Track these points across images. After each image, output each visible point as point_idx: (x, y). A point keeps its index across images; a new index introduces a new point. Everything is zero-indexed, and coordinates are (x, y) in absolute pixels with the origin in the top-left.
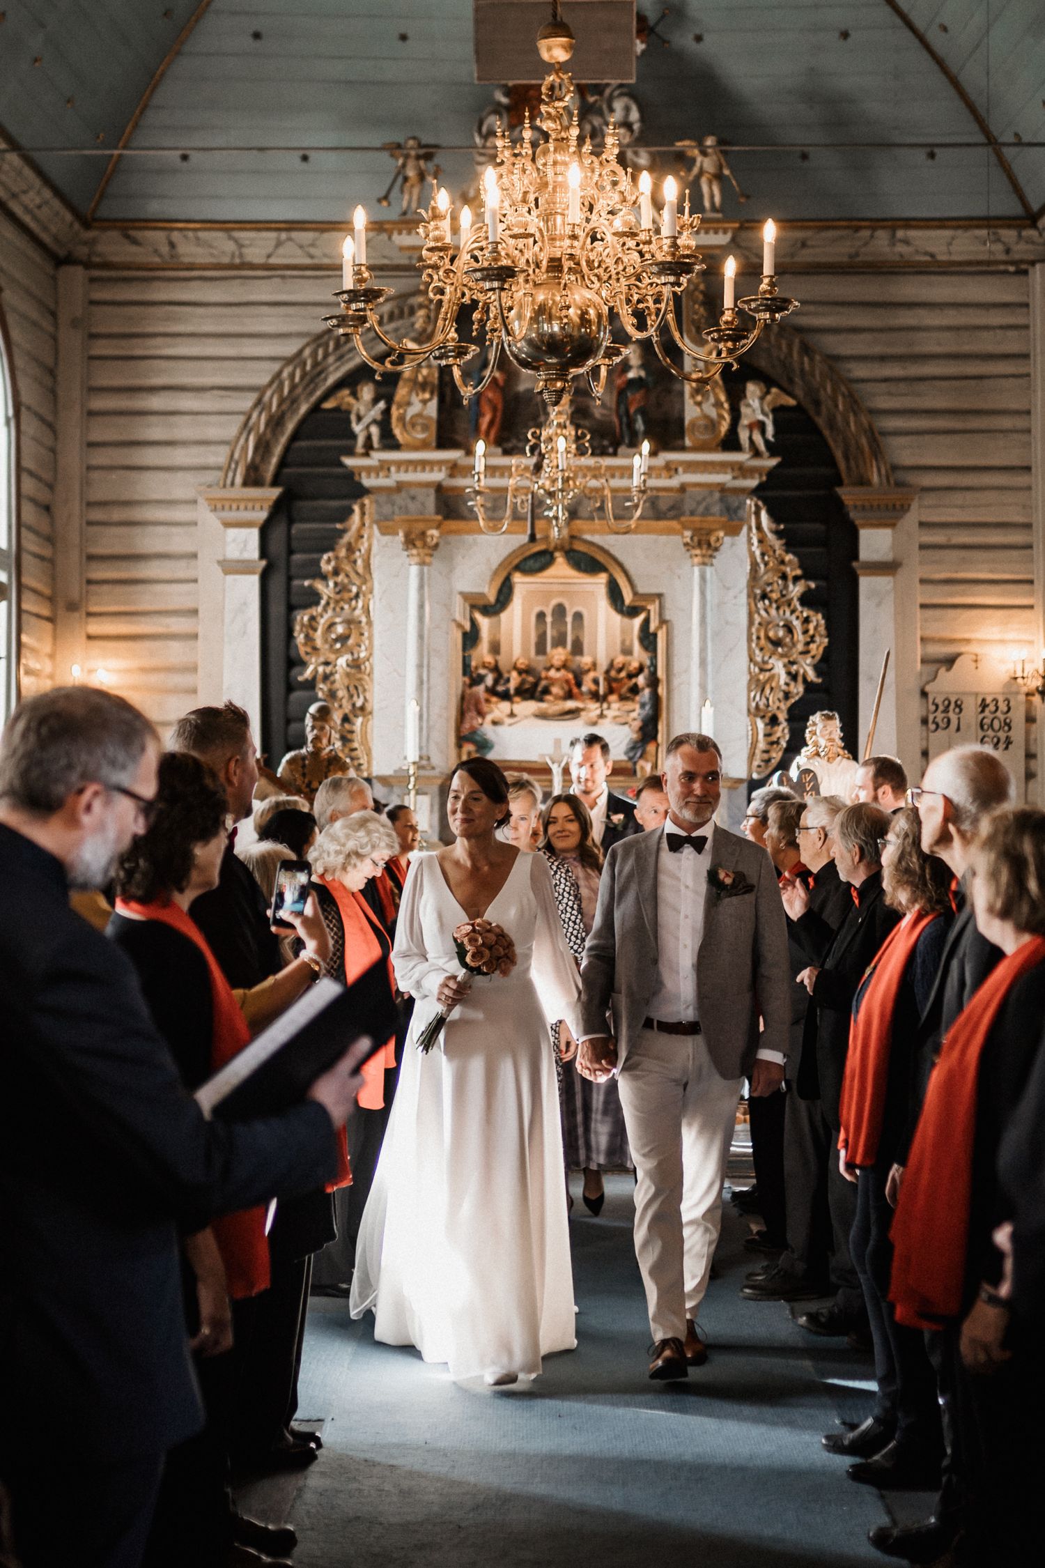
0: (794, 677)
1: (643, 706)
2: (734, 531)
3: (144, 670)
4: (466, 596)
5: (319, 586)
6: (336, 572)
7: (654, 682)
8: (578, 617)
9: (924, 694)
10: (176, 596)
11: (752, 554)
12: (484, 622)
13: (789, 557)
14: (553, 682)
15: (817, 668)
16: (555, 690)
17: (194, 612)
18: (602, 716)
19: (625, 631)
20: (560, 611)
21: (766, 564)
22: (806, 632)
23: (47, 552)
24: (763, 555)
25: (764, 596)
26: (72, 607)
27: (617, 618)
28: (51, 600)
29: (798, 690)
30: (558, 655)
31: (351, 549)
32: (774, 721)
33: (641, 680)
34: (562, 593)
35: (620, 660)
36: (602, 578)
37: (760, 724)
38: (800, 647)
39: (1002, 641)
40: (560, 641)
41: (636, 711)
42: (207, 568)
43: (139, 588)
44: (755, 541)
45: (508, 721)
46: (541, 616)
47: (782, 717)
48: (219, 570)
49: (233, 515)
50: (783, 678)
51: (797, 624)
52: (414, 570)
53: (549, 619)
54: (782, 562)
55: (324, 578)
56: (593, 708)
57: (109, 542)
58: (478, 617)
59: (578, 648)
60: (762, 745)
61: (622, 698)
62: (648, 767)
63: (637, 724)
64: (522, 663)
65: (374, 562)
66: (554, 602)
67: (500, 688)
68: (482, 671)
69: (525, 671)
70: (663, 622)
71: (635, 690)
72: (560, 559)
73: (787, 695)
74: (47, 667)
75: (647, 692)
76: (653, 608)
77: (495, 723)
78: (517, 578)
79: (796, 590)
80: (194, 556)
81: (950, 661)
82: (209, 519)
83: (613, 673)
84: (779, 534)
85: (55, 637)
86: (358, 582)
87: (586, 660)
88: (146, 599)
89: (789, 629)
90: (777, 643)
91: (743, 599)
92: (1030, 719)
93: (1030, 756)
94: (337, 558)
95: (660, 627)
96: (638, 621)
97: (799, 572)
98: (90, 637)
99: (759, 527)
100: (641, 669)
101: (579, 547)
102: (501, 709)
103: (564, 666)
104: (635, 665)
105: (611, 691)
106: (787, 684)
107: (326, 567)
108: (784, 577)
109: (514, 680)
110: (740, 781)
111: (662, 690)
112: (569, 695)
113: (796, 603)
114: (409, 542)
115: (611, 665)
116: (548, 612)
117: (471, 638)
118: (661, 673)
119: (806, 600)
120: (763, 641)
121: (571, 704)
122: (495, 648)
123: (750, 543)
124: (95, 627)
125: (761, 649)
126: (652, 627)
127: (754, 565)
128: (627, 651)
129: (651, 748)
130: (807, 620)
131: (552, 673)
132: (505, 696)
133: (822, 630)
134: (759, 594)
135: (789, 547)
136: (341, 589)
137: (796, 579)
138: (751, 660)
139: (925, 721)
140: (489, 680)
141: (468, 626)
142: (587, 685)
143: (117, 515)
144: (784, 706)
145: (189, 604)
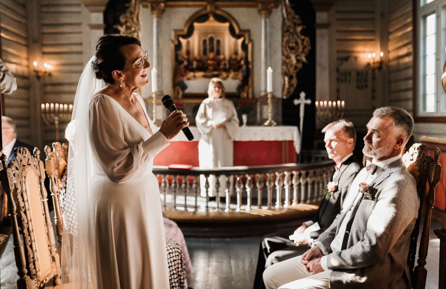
0: (298, 61)
1: (243, 72)
2: (276, 6)
3: (64, 65)
4: (176, 31)
5: (120, 28)
6: (126, 22)
7: (247, 63)
8: (218, 42)
9: (338, 70)
10: (74, 38)
11: (283, 16)
12: (183, 41)
13: (297, 17)
14: (209, 65)
15: (307, 57)
16: (210, 68)
17: (81, 44)
18: (228, 77)
19: (236, 45)
20: (211, 39)
21: (288, 19)
22: (303, 44)
23: (23, 21)
24: (287, 15)
25: (288, 31)
26: (35, 41)
27: (233, 40)
28: (26, 39)
29: (300, 66)
30: (211, 55)
31: (132, 13)
32: (291, 78)
33: (242, 62)
34: (212, 33)
35: (234, 56)
36: (227, 25)
37: (286, 79)
38: (301, 50)
39: (364, 52)
40: (212, 50)
41: (240, 75)
42: (85, 28)
43: (60, 36)
44: (284, 11)
45: (193, 78)
46: (205, 41)
47: (294, 75)
48: (88, 28)
49: (93, 8)
50: (294, 62)
51: (299, 41)
52: (155, 20)
53: (208, 43)
54: (294, 18)
55: (122, 25)
56: (224, 74)
57: (50, 20)
58: (181, 39)
59: (218, 53)
60: (287, 86)
61: (235, 71)
62: (245, 95)
63: (241, 78)
64: (198, 58)
65: (140, 18)
66: (210, 36)
67: (190, 67)
68: (183, 60)
69: (199, 61)
70: (251, 40)
71: (240, 67)
72: (211, 18)
73: (296, 68)
74: (25, 62)
75: (244, 67)
76: (247, 35)
77: (188, 79)
78: (196, 25)
79: (299, 29)
80: (80, 24)
81: (347, 59)
82: (85, 10)
83: (232, 62)
84: (293, 8)
85: (29, 52)
86: (134, 25)
87: (222, 57)
88: (63, 39)
89: (297, 43)
90: (292, 48)
91: (280, 32)
92: (374, 78)
93: (373, 91)
94: (126, 17)
95: (249, 43)
96: (240, 41)
97: (300, 22)
98: (44, 53)
99: (285, 5)
100: (242, 59)
101: (218, 12)
102: (191, 74)
103: (213, 59)
104: (239, 58)
105: (230, 68)
106: (296, 64)
107: (122, 20)
108: (295, 24)
109: (195, 64)
110: (279, 99)
111: (250, 66)
112: (215, 70)
113: (299, 34)
114: (153, 9)
115: (231, 59)
116: (207, 39)
117: (178, 47)
118: (250, 59)
119: (303, 32)
120: (288, 48)
121: (216, 73)
122: (188, 52)
123: (282, 11)
124: (46, 50)
125: (287, 51)
126: (247, 42)
127: (284, 19)
128: (236, 53)
129: (246, 88)
130: (303, 40)
131: (210, 62)
132: (193, 70)
133: (309, 43)
134: (285, 31)
135: (296, 13)
136: (128, 28)
137: (299, 25)
138: (283, 54)
139: (338, 80)
140: (185, 63)
141: (176, 43)
142: (222, 67)
143: (52, 9)
144: (295, 72)
145: (78, 41)
